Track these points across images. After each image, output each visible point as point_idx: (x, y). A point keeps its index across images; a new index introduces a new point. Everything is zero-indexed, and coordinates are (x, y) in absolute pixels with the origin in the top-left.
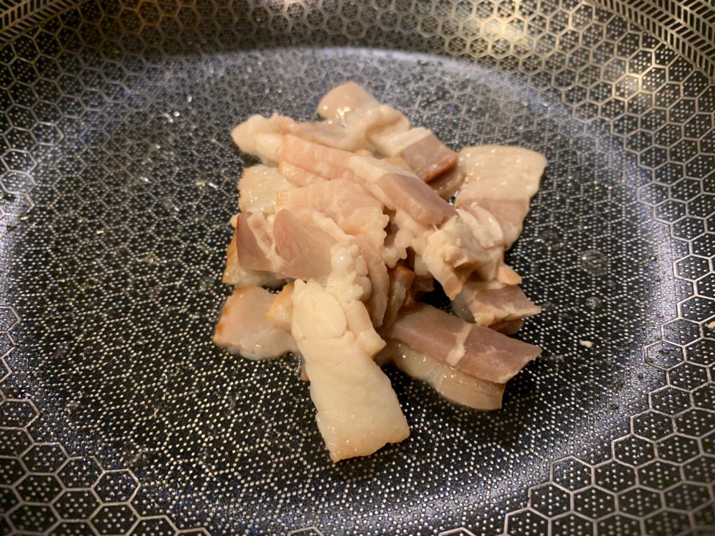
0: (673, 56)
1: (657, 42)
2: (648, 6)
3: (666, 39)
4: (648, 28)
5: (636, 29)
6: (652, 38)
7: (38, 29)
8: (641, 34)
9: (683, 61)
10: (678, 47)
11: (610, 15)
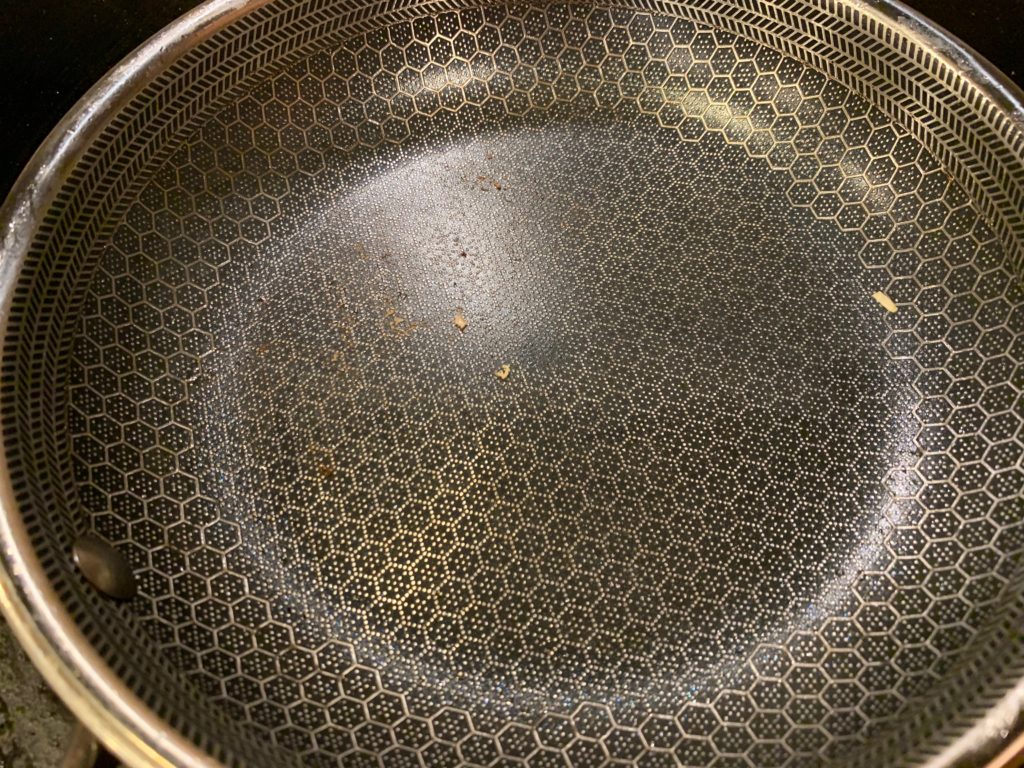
0: (756, 47)
1: (733, 37)
2: (719, 5)
3: (742, 32)
4: (718, 23)
5: (705, 27)
6: (727, 34)
7: (81, 320)
8: (712, 31)
9: (768, 50)
10: (757, 37)
11: (671, 19)
